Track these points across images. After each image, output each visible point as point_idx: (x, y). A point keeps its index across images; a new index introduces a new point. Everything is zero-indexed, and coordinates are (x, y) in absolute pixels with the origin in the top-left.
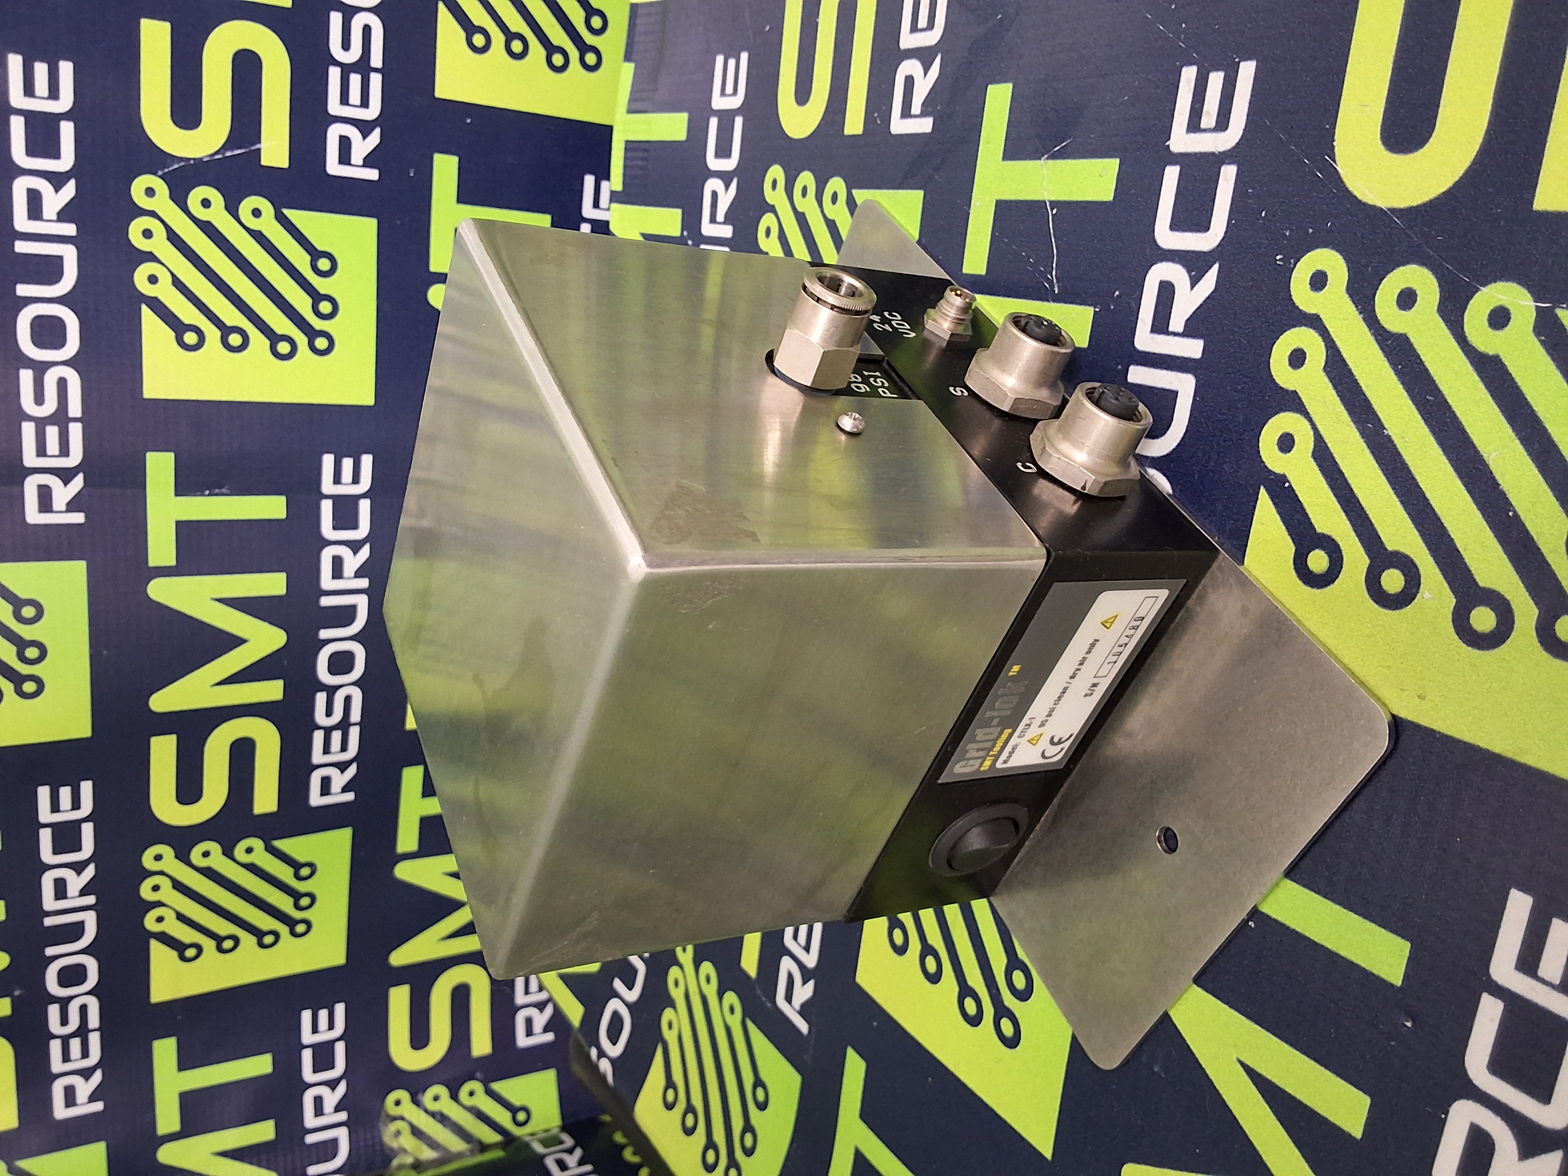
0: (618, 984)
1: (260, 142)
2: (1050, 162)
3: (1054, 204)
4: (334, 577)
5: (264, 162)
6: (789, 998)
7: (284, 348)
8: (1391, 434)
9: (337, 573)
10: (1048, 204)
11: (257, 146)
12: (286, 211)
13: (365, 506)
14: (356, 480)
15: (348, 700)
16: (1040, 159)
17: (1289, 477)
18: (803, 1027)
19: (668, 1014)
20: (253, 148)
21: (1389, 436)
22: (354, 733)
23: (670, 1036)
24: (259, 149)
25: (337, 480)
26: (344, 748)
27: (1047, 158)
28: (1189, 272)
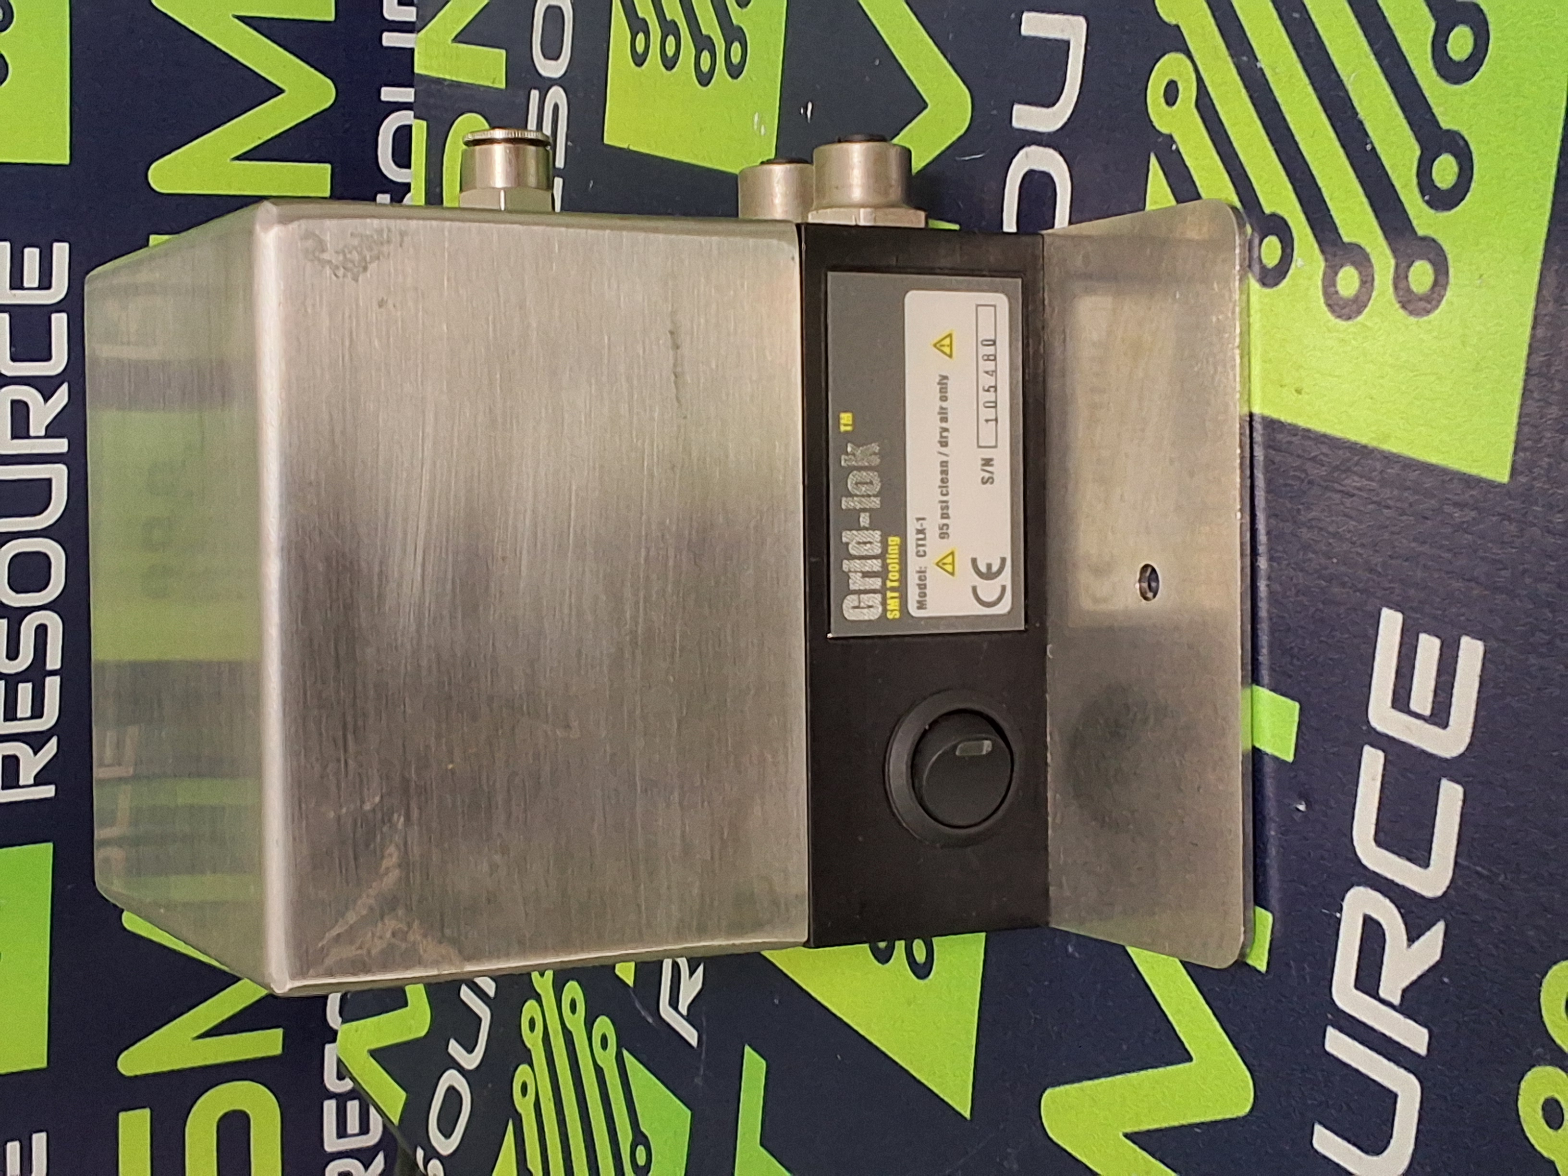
0: (455, 1049)
4: (14, 437)
6: (674, 1003)
8: (1263, 67)
9: (20, 430)
13: (60, 323)
14: (45, 283)
15: (41, 631)
17: (1176, 138)
18: (691, 1035)
19: (523, 1073)
21: (1261, 69)
22: (53, 685)
23: (524, 1105)
25: (17, 283)
26: (37, 712)
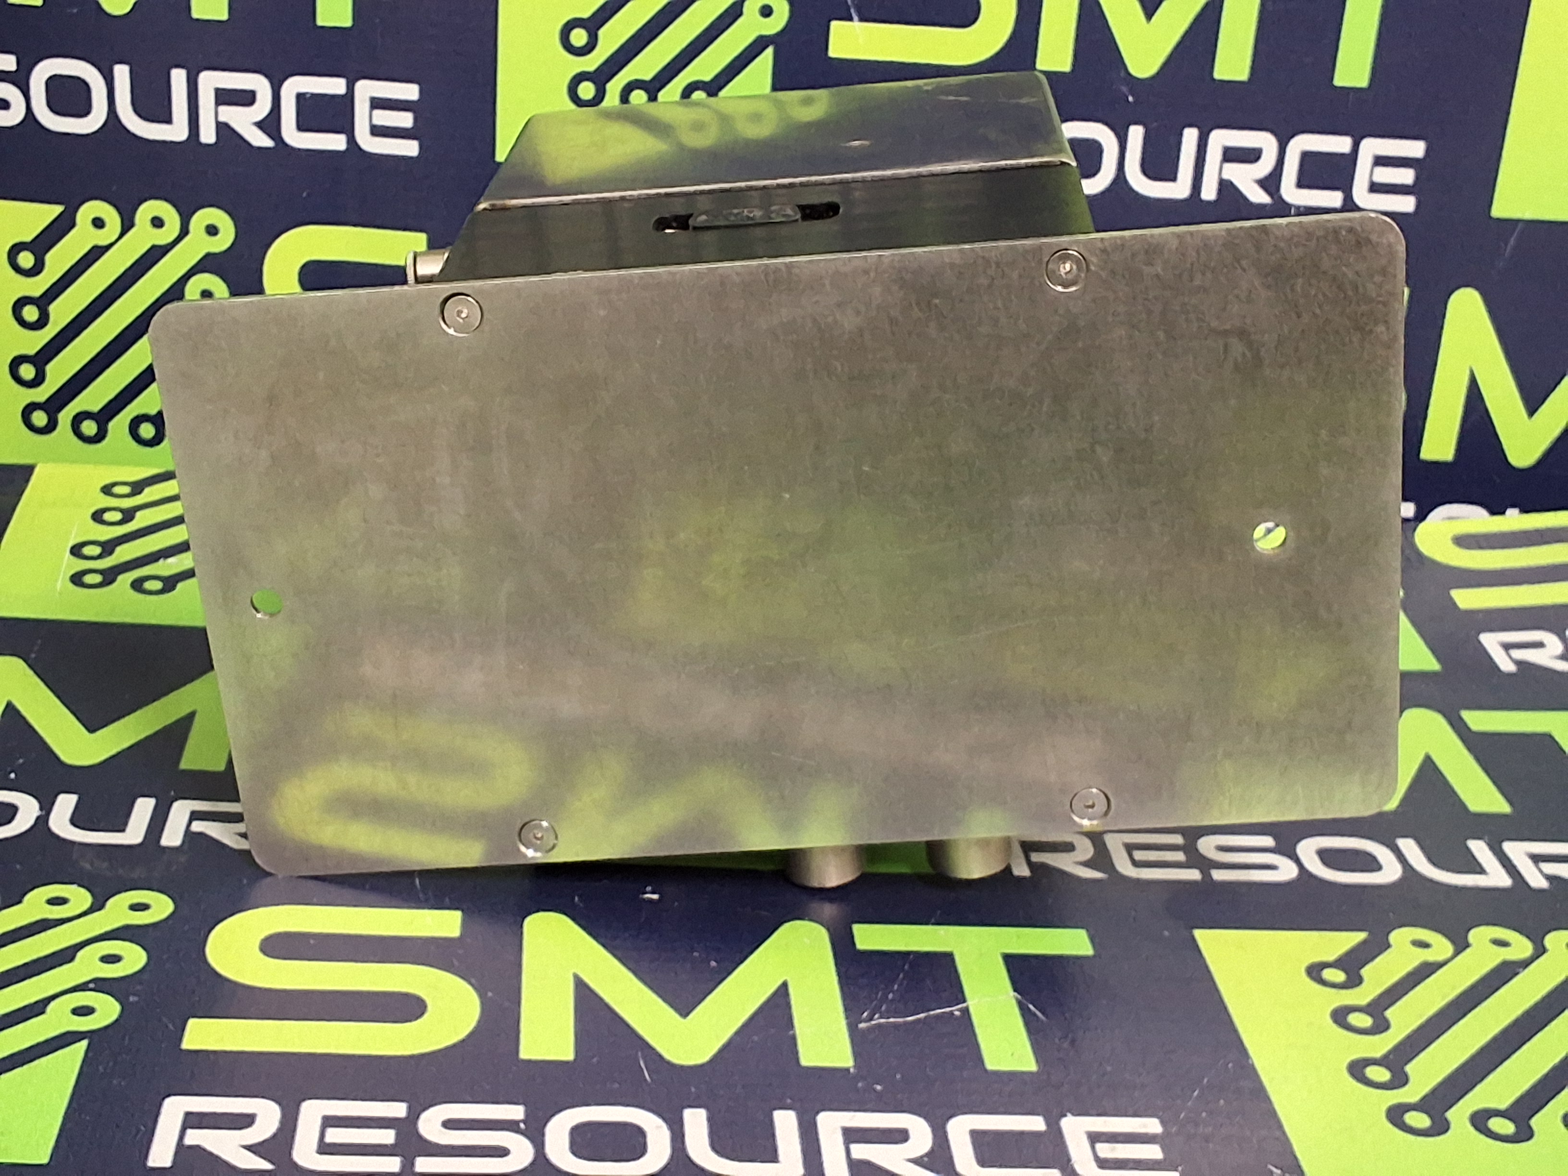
1: (862, 19)
2: (1014, 1002)
3: (966, 1012)
5: (834, 24)
7: (579, 37)
9: (224, 97)
10: (964, 1005)
11: (856, 18)
12: (769, 52)
13: (336, 142)
16: (1015, 990)
20: (852, 11)
24: (850, 19)
25: (377, 104)
27: (1017, 999)
28: (927, 1155)
